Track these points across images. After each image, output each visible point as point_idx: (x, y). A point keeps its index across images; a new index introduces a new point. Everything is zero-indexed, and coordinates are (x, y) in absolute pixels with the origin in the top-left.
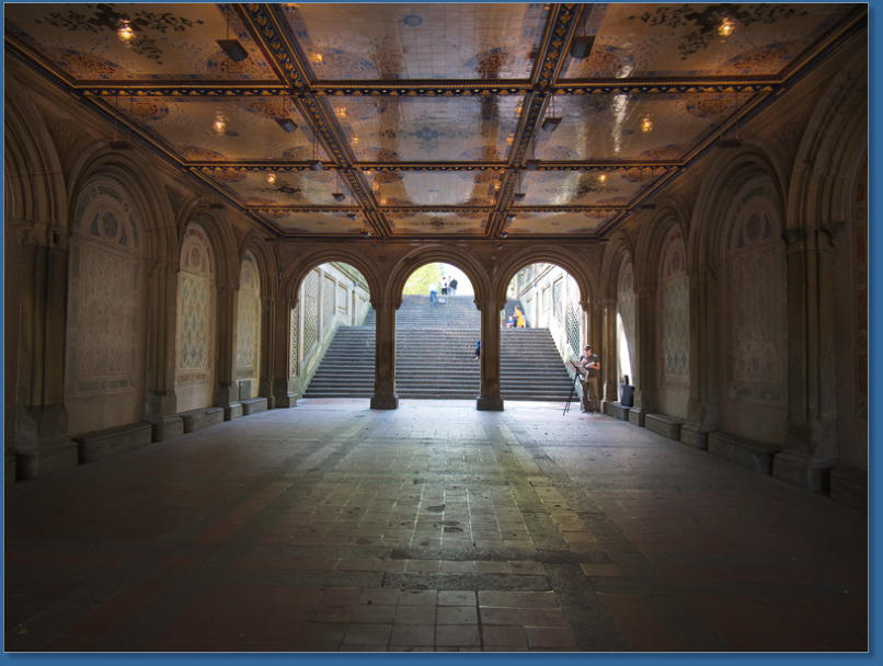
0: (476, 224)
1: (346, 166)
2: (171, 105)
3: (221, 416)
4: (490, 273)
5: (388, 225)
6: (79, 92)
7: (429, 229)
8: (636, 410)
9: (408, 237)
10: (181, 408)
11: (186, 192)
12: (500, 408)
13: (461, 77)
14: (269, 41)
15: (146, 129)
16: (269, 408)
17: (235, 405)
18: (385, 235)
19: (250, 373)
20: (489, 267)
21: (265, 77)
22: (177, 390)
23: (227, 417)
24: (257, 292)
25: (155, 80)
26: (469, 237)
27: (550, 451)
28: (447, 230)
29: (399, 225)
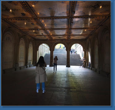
0: (66, 38)
1: (44, 29)
2: (17, 21)
3: (26, 67)
4: (68, 45)
5: (52, 38)
6: (4, 20)
7: (58, 39)
8: (91, 67)
9: (55, 40)
10: (19, 66)
11: (21, 33)
12: (70, 67)
13: (59, 16)
14: (30, 12)
15: (14, 24)
16: (34, 66)
17: (28, 66)
18: (51, 40)
19: (31, 61)
20: (68, 44)
21: (30, 17)
22: (19, 63)
23: (27, 67)
24: (32, 48)
25: (15, 18)
26: (65, 40)
27: (74, 73)
28: (61, 39)
29: (54, 38)
